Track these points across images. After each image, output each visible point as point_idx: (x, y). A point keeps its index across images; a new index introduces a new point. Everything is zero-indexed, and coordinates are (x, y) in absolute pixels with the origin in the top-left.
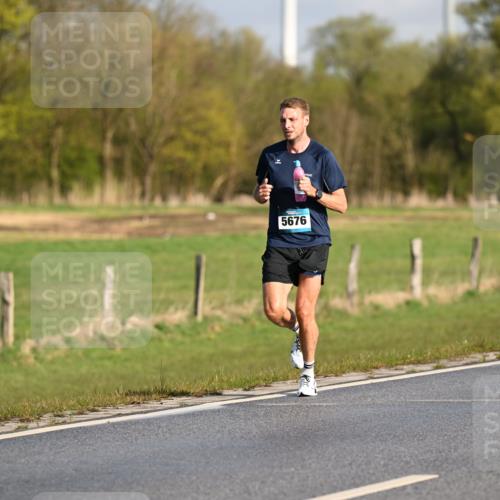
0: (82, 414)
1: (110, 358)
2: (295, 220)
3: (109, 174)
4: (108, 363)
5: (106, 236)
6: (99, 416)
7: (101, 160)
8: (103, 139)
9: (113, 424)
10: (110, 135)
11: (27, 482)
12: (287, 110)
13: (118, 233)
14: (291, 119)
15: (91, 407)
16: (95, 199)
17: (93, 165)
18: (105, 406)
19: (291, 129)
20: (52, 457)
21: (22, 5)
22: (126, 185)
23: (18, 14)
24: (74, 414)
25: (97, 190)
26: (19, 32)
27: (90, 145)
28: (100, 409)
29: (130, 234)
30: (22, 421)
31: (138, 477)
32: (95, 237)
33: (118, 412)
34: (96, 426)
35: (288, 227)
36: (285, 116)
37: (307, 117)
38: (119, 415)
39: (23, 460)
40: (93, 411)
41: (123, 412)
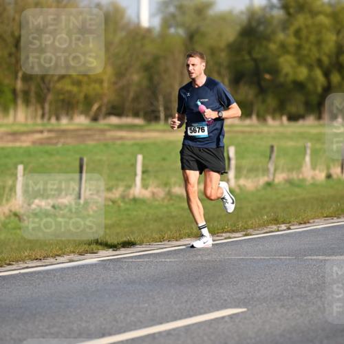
0: (1, 267)
1: (20, 228)
2: (197, 129)
3: (20, 102)
4: (19, 232)
5: (18, 144)
6: (13, 268)
7: (14, 92)
8: (16, 78)
9: (23, 274)
10: (20, 75)
12: (191, 59)
13: (26, 143)
14: (193, 65)
15: (8, 262)
16: (11, 119)
17: (9, 96)
18: (17, 261)
19: (192, 71)
22: (32, 109)
25: (11, 112)
27: (6, 81)
28: (14, 263)
29: (34, 143)
31: (40, 310)
32: (10, 145)
33: (26, 265)
34: (11, 275)
35: (193, 134)
36: (189, 62)
37: (204, 64)
38: (27, 268)
40: (9, 264)
41: (30, 265)
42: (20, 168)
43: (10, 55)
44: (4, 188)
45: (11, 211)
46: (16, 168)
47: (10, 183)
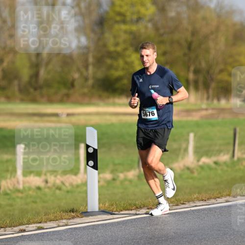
0: (177, 205)
1: (192, 178)
3: (191, 87)
4: (190, 181)
5: (190, 118)
6: (186, 206)
7: (187, 81)
8: (188, 70)
9: (193, 211)
10: (192, 68)
11: (151, 239)
13: (195, 117)
15: (182, 202)
18: (189, 202)
20: (163, 227)
21: (149, 5)
22: (200, 93)
23: (147, 9)
24: (174, 205)
26: (147, 18)
27: (182, 74)
28: (186, 203)
29: (202, 117)
30: (148, 209)
31: (205, 236)
32: (185, 119)
33: (195, 204)
34: (185, 211)
38: (196, 206)
39: (149, 228)
40: (183, 204)
41: (198, 204)
42: (192, 135)
43: (185, 55)
44: (180, 149)
45: (184, 166)
46: (188, 135)
47: (184, 146)
